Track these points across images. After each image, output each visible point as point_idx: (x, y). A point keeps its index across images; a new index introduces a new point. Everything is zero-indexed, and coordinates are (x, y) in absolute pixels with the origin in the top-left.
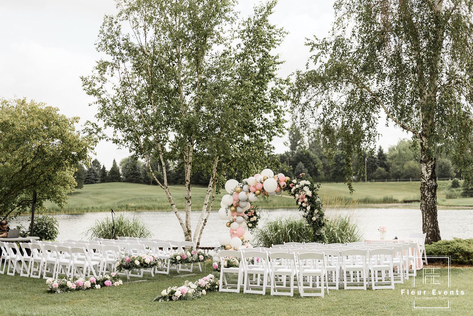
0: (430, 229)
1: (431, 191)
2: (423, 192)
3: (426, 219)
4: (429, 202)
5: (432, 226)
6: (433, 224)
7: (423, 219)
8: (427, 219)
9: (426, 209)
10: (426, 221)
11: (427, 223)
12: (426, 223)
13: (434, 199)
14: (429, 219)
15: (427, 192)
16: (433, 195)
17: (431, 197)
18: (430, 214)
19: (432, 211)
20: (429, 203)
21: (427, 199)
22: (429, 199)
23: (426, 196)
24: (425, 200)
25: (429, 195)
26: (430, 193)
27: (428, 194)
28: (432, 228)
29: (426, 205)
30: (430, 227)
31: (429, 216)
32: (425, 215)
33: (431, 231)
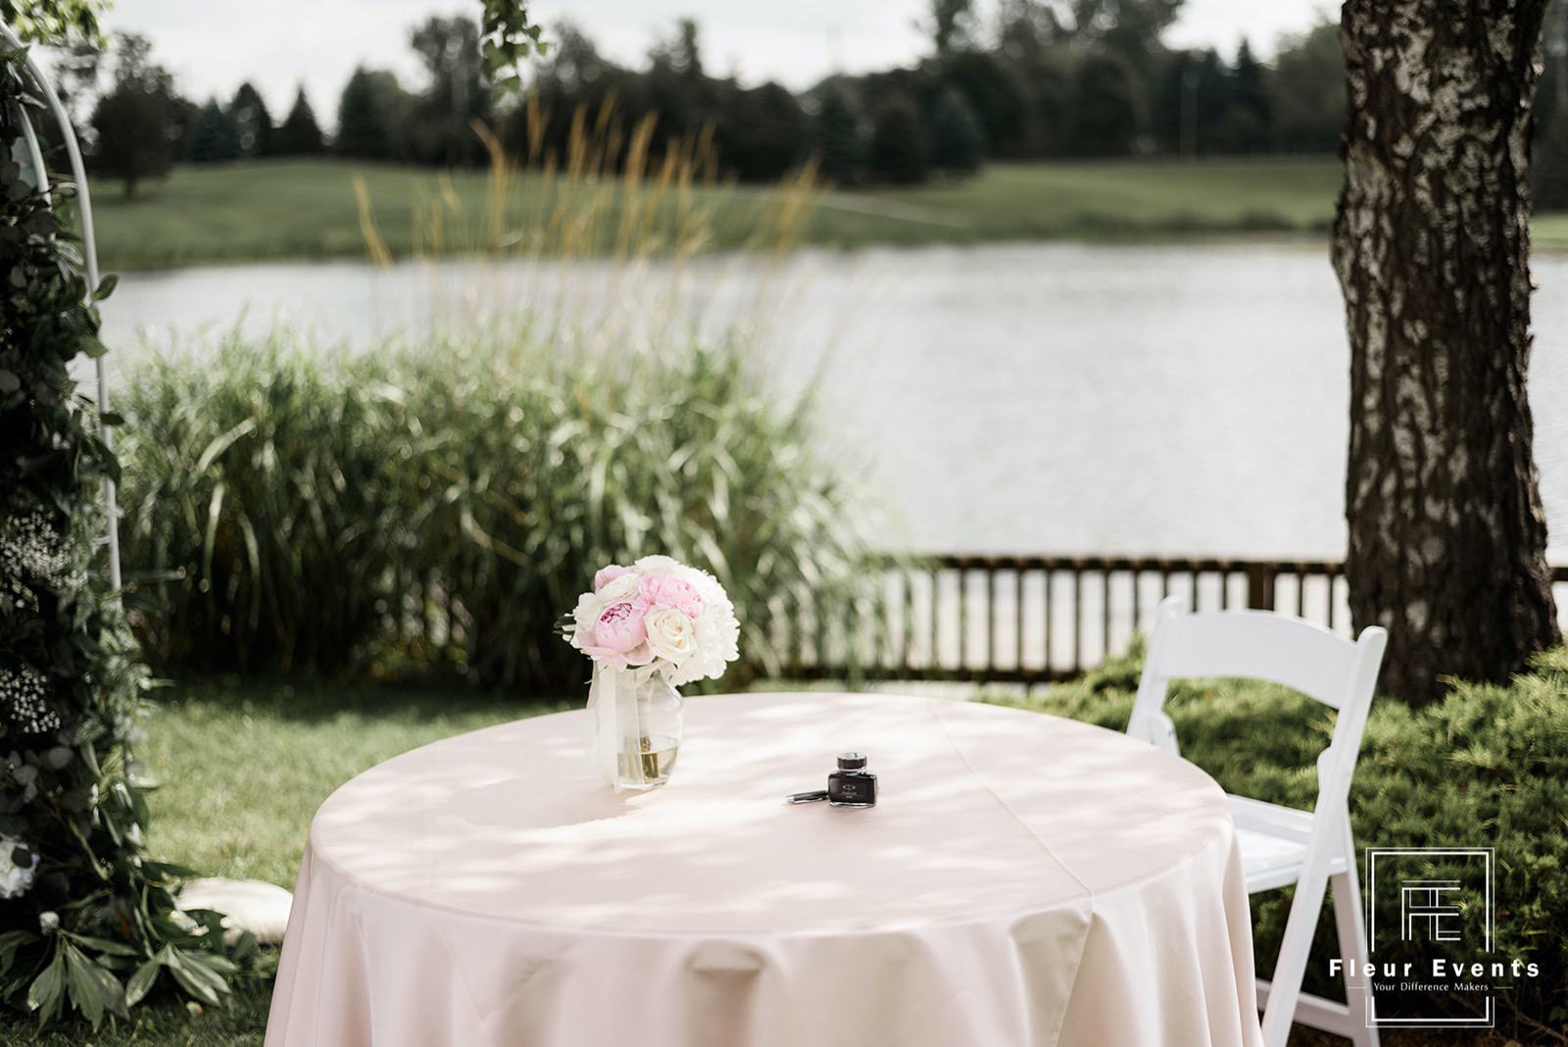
0: (1433, 510)
1: (1475, 40)
2: (1379, 57)
3: (1388, 386)
4: (1437, 176)
5: (1459, 467)
6: (1478, 444)
7: (1360, 381)
8: (1409, 387)
9: (1398, 259)
10: (1389, 409)
11: (1402, 439)
12: (1386, 433)
13: (1500, 144)
14: (1428, 384)
15: (1430, 58)
16: (1489, 86)
17: (1466, 118)
18: (1449, 328)
19: (1472, 286)
20: (1440, 193)
21: (1425, 143)
22: (1448, 135)
23: (1413, 109)
24: (1386, 157)
25: (1448, 95)
26: (1459, 64)
27: (1435, 84)
28: (1461, 494)
29: (1402, 215)
30: (1439, 485)
31: (1425, 354)
32: (1377, 341)
33: (1441, 528)
